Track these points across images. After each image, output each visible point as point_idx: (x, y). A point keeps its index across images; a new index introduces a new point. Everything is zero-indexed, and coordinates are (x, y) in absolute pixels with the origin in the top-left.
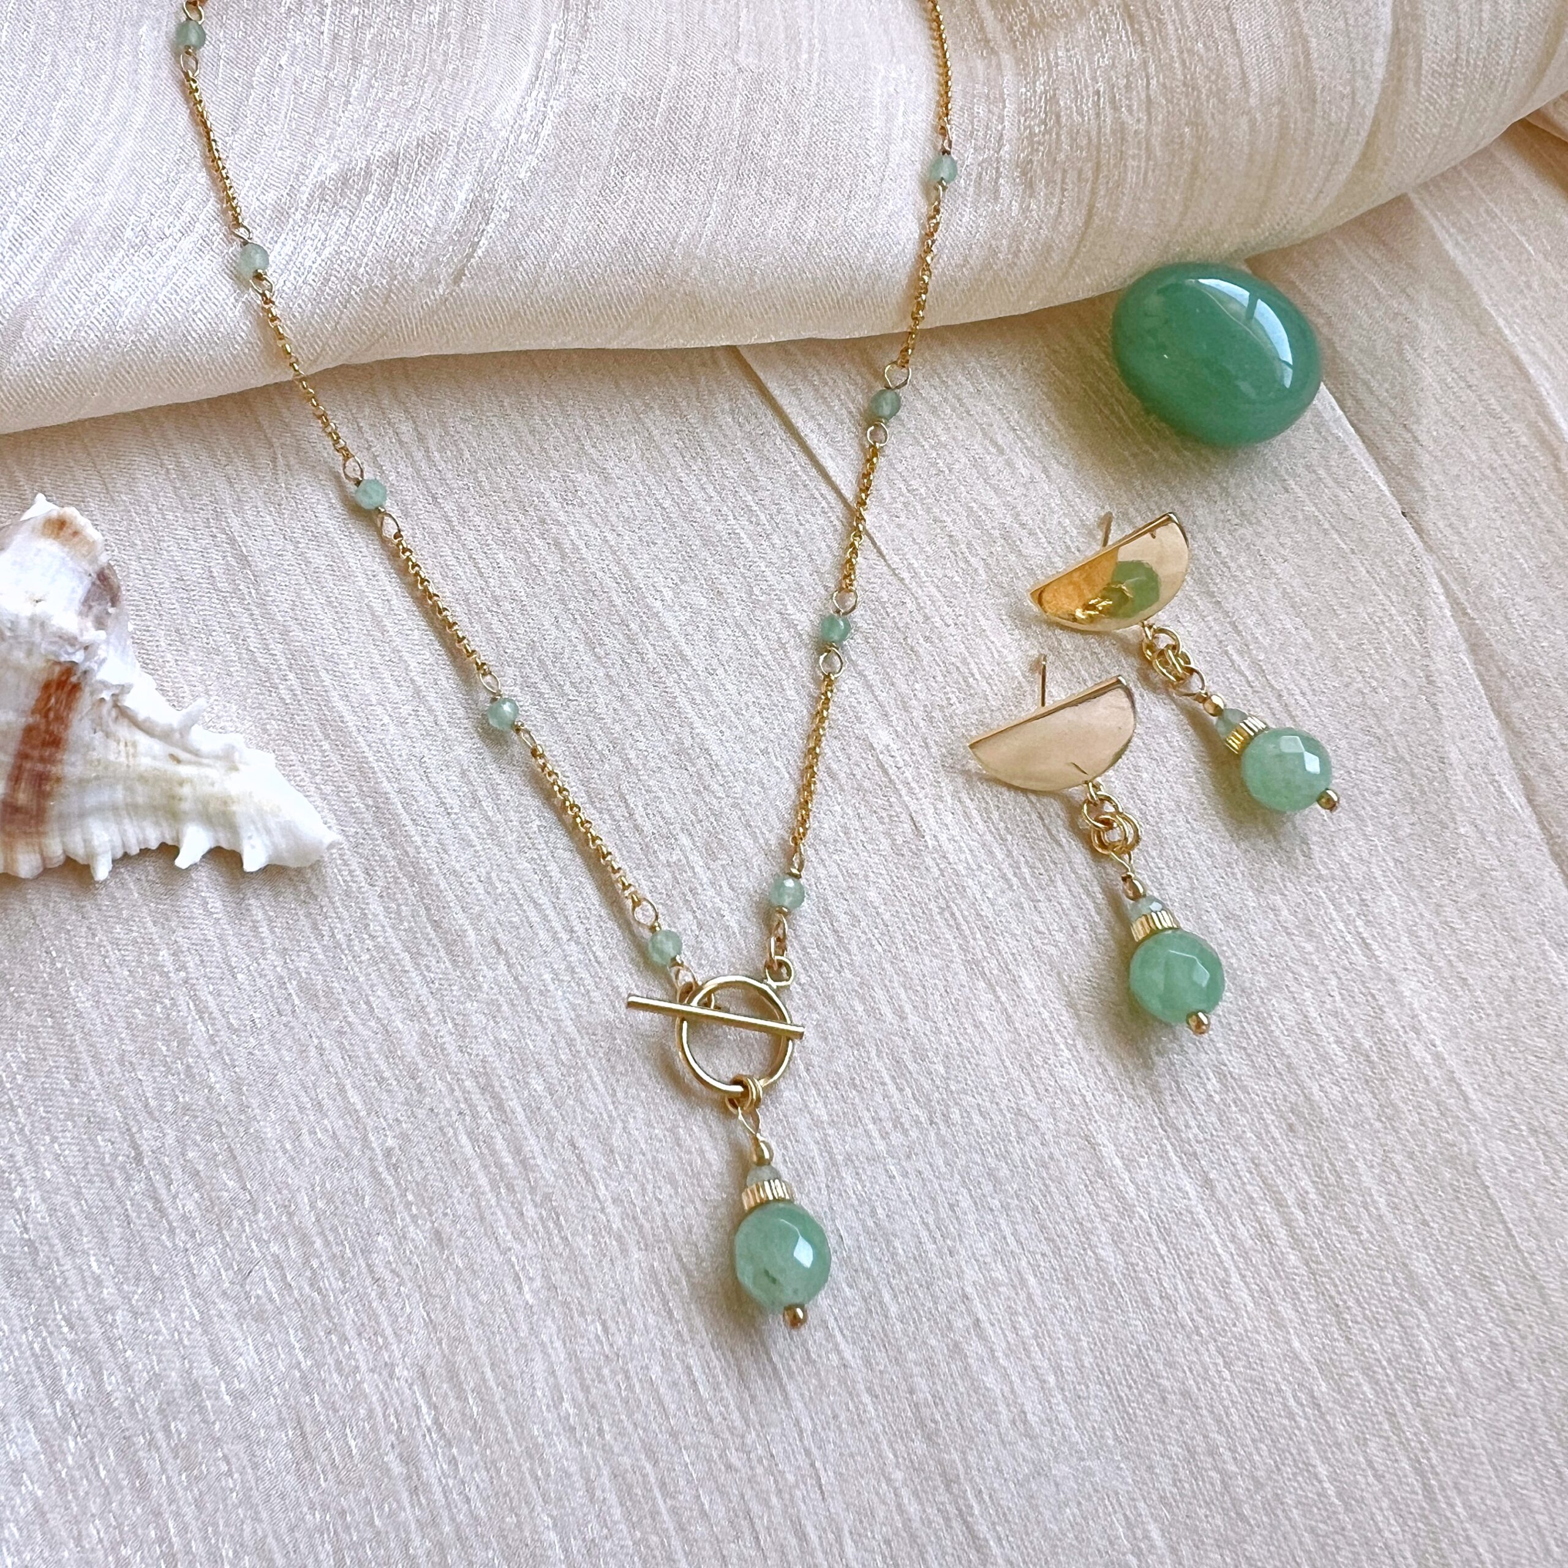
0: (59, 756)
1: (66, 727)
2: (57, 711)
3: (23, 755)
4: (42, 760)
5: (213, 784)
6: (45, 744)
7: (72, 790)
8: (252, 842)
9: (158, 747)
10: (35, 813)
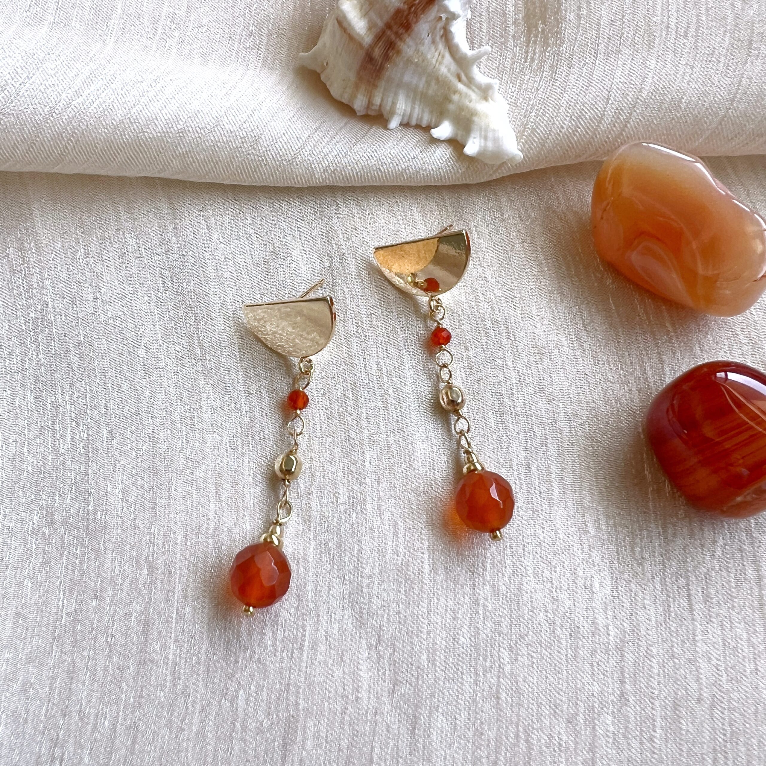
0: (406, 36)
1: (417, 22)
2: (416, 9)
3: (388, 26)
4: (396, 33)
5: (470, 101)
6: (402, 25)
7: (401, 65)
8: (475, 140)
9: (453, 67)
10: (378, 68)
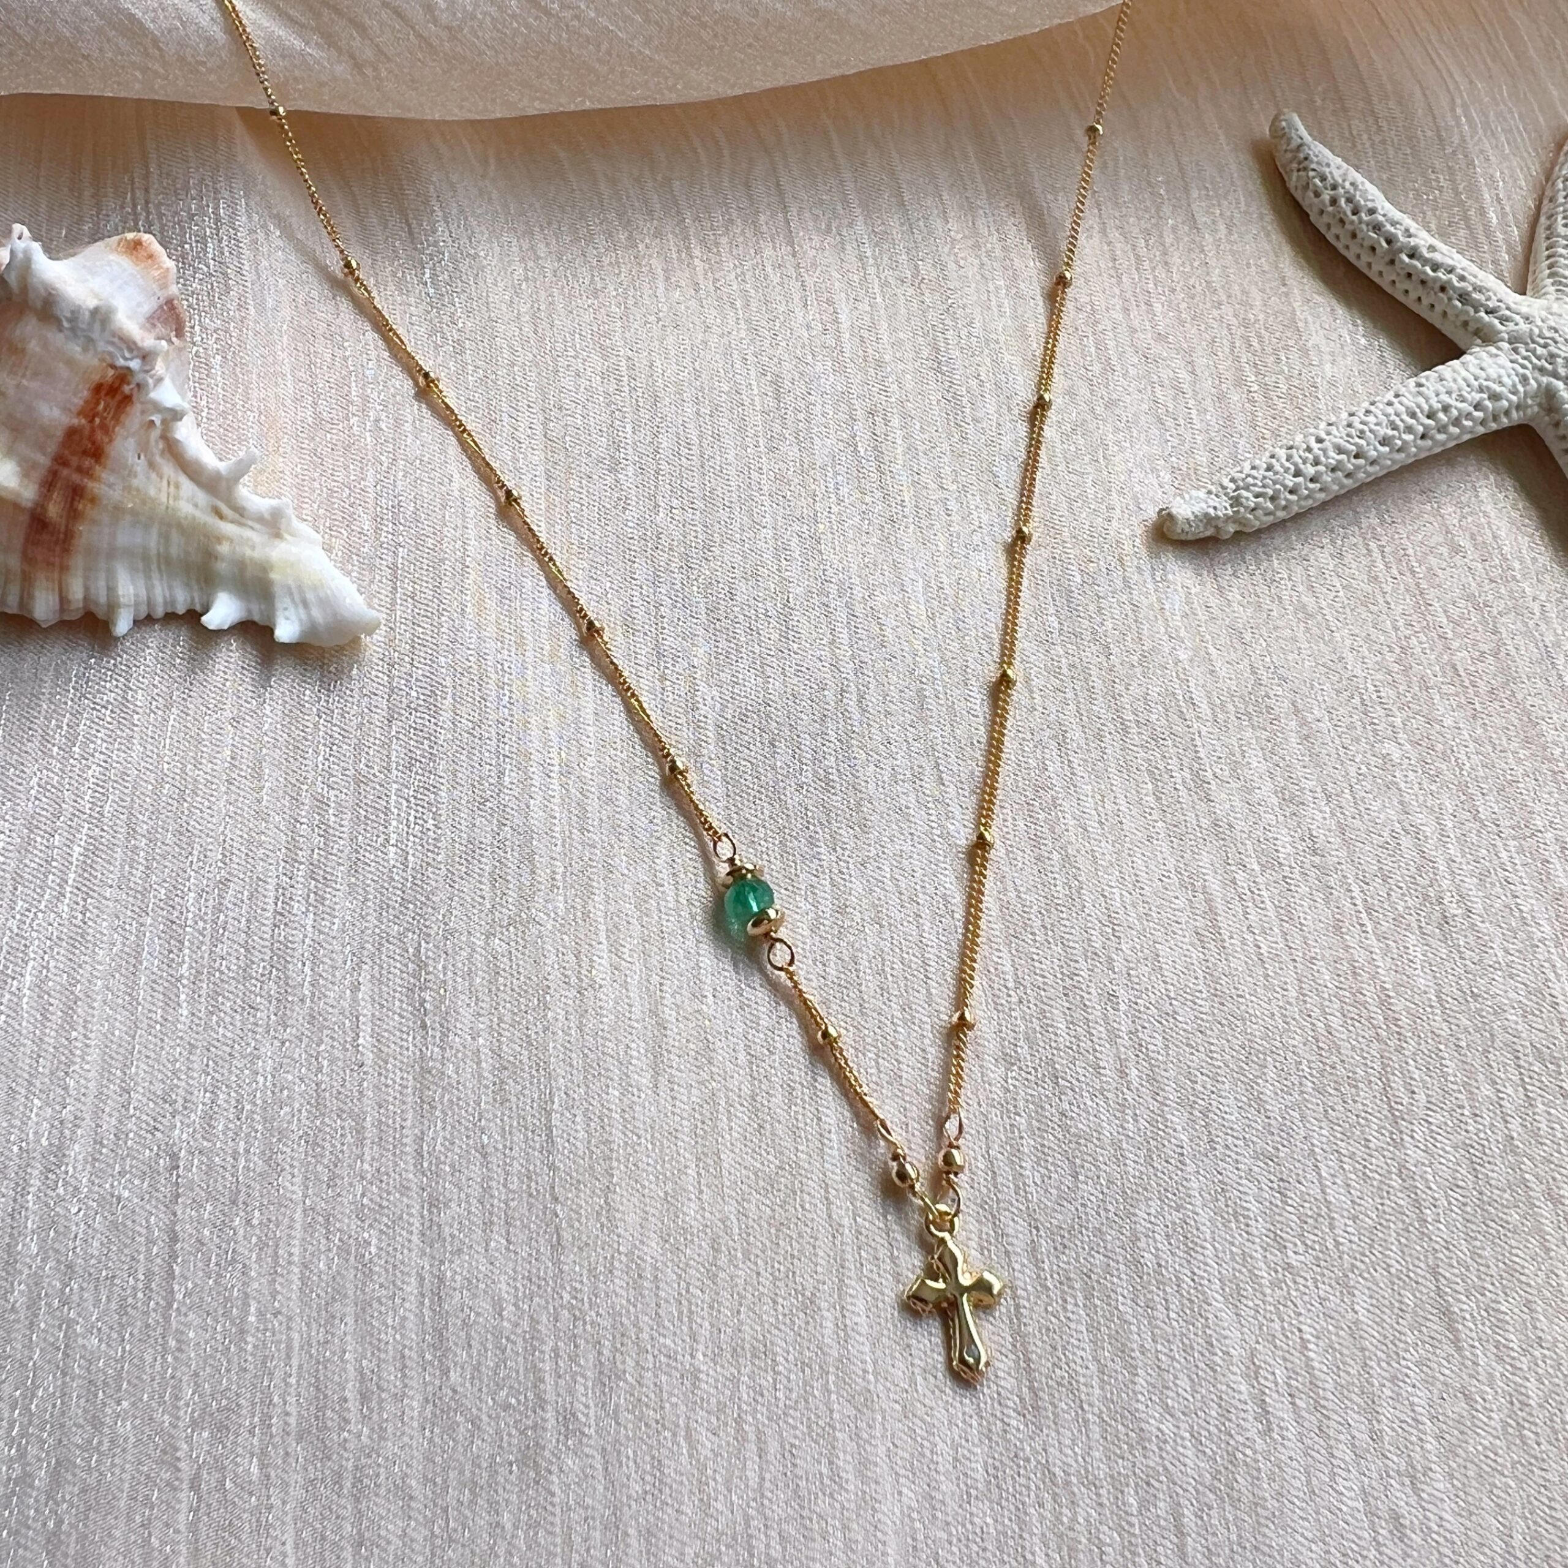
0: (98, 469)
1: (111, 441)
3: (60, 460)
4: (79, 470)
5: (253, 548)
6: (85, 453)
7: (105, 518)
8: (287, 613)
9: (201, 497)
10: (62, 536)
